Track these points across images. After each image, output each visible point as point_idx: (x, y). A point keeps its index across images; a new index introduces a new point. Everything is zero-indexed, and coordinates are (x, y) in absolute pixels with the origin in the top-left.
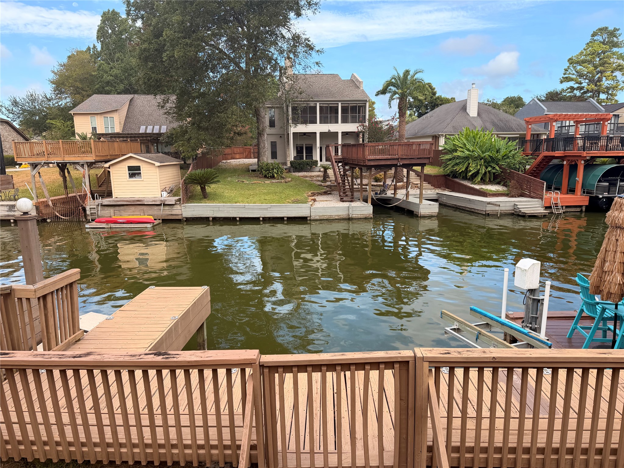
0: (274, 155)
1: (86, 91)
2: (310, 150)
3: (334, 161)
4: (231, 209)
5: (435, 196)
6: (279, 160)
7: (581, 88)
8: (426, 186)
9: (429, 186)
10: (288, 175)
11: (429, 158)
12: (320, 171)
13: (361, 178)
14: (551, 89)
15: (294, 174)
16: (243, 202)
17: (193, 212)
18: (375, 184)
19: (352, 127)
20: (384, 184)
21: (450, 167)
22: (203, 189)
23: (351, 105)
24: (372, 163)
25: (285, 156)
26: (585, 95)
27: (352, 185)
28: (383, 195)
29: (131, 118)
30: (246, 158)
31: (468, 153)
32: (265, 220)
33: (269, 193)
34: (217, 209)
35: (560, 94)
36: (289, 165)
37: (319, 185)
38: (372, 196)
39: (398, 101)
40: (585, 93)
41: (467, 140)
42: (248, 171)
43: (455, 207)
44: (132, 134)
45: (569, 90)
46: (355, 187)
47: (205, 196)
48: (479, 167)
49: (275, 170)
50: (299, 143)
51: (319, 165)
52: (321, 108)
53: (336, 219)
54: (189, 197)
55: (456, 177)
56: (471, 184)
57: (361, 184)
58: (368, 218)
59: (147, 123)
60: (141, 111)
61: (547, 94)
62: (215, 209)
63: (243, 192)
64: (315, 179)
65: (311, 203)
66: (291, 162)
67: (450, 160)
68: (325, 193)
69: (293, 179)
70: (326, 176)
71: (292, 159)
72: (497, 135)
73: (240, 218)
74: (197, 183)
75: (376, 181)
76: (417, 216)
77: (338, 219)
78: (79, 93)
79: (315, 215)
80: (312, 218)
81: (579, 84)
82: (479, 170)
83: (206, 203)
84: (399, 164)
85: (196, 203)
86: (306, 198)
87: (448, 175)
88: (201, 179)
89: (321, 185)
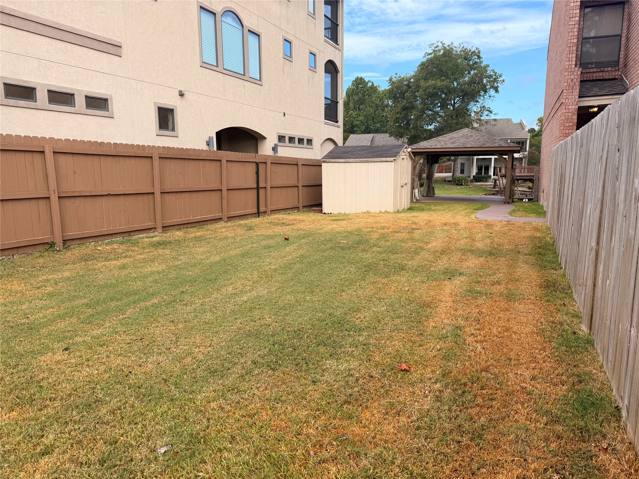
0: (462, 172)
2: (487, 169)
6: (466, 174)
10: (471, 184)
12: (492, 182)
15: (475, 183)
23: (517, 141)
24: (519, 178)
25: (470, 172)
30: (439, 173)
36: (472, 178)
37: (490, 190)
42: (445, 181)
49: (463, 181)
50: (480, 164)
51: (492, 178)
64: (488, 186)
66: (474, 176)
69: (474, 186)
70: (495, 185)
75: (529, 189)
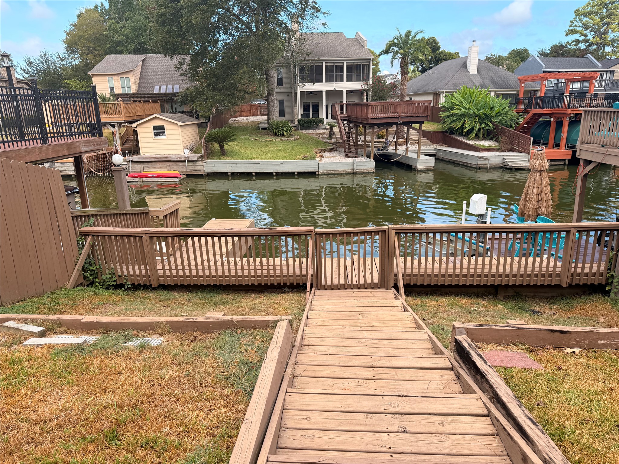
0: (282, 114)
1: (98, 51)
2: (316, 108)
3: (340, 119)
4: (247, 165)
5: (432, 152)
6: (287, 118)
7: (586, 41)
8: (426, 142)
9: (428, 142)
10: (296, 132)
11: (427, 116)
12: (326, 129)
13: (365, 135)
14: (556, 42)
15: (301, 131)
16: (257, 158)
17: (214, 168)
18: (378, 140)
19: (357, 85)
20: (386, 140)
21: (448, 123)
22: (222, 147)
23: (355, 64)
24: (375, 122)
25: (293, 114)
26: (590, 48)
27: (357, 142)
28: (385, 151)
29: (145, 78)
30: (253, 116)
31: (464, 110)
32: (278, 175)
33: (280, 151)
34: (235, 165)
35: (565, 47)
36: (296, 123)
37: (325, 142)
38: (374, 152)
39: (400, 60)
40: (590, 45)
41: (464, 98)
42: (258, 129)
43: (451, 161)
44: (148, 94)
45: (574, 43)
46: (359, 143)
47: (223, 153)
48: (474, 124)
49: (284, 128)
50: (306, 101)
51: (325, 123)
52: (326, 66)
53: (342, 174)
54: (210, 154)
55: (453, 134)
56: (467, 140)
57: (365, 141)
58: (371, 172)
59: (160, 83)
60: (153, 71)
61: (552, 48)
62: (233, 165)
63: (257, 150)
64: (321, 136)
65: (319, 159)
66: (299, 121)
67: (448, 117)
68: (332, 150)
69: (302, 136)
70: (331, 133)
71: (300, 118)
72: (495, 92)
73: (255, 173)
74: (216, 141)
75: (379, 138)
76: (415, 170)
77: (343, 174)
78: (91, 53)
79: (323, 170)
80: (320, 172)
81: (584, 36)
82: (474, 127)
83: (224, 159)
84: (399, 122)
85: (216, 159)
86: (315, 155)
87: (446, 132)
88: (220, 138)
89: (327, 142)
